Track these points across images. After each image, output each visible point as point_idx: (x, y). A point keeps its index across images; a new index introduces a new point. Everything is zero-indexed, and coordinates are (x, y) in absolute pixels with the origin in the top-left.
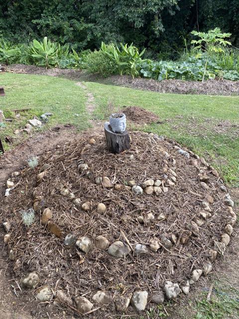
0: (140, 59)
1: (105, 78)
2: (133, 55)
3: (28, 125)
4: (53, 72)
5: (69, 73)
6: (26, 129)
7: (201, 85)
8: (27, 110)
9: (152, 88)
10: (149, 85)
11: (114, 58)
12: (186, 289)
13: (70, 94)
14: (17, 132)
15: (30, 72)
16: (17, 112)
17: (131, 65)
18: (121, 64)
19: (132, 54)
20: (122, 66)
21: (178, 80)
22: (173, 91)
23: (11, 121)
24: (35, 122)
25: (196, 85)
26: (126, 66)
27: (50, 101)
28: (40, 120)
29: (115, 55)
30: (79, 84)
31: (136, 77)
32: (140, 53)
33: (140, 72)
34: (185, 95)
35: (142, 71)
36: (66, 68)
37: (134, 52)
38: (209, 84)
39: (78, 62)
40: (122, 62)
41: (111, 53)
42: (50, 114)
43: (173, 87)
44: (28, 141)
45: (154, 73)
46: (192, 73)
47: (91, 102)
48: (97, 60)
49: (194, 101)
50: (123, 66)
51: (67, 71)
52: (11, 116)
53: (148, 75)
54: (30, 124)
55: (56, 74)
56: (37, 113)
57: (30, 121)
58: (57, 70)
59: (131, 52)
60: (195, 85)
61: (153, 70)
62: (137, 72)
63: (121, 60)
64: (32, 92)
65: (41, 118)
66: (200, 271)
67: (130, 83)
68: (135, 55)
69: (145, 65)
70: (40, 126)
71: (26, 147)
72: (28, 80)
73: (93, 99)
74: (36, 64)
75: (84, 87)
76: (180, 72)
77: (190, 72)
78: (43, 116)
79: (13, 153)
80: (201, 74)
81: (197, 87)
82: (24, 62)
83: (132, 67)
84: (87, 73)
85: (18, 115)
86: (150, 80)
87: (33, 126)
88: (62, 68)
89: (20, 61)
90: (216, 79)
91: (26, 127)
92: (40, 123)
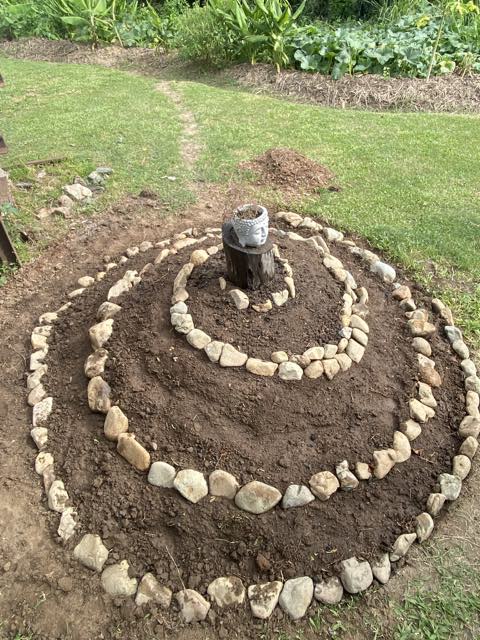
0: (294, 25)
1: (219, 69)
2: (277, 17)
3: (64, 197)
4: (108, 56)
5: (142, 59)
6: (60, 209)
7: (423, 87)
8: (59, 162)
9: (318, 95)
10: (313, 88)
11: (238, 25)
12: (384, 573)
13: (148, 117)
14: (43, 214)
15: (60, 55)
16: (39, 165)
17: (274, 41)
18: (253, 39)
19: (275, 16)
20: (254, 44)
21: (374, 76)
22: (363, 102)
23: (28, 188)
24: (79, 190)
25: (412, 89)
26: (264, 42)
27: (105, 136)
28: (88, 186)
29: (238, 17)
30: (163, 87)
31: (285, 68)
32: (293, 12)
33: (292, 57)
34: (389, 115)
35: (298, 55)
36: (134, 46)
37: (280, 10)
38: (441, 85)
39: (160, 33)
40: (252, 33)
41: (229, 12)
42: (107, 169)
43: (363, 93)
44: (67, 238)
45: (323, 61)
46: (405, 59)
47: (191, 137)
48: (200, 29)
49: (407, 132)
50: (256, 44)
51: (137, 53)
52: (28, 177)
53: (310, 64)
54: (69, 195)
55: (114, 60)
56: (80, 167)
57: (68, 188)
58: (117, 51)
59: (273, 10)
60: (410, 87)
61: (322, 53)
62: (286, 59)
63: (252, 29)
64: (67, 110)
65: (90, 179)
66: (412, 537)
67: (271, 82)
68: (283, 17)
69: (304, 40)
70: (89, 200)
71: (65, 252)
72: (56, 80)
73: (196, 128)
74: (69, 37)
75: (175, 97)
76: (378, 56)
77: (402, 57)
78: (94, 175)
79: (38, 267)
80: (424, 62)
81: (415, 91)
82: (44, 33)
83: (277, 45)
84: (182, 59)
85: (42, 174)
86: (315, 77)
87: (74, 199)
88: (127, 47)
89: (38, 30)
90: (457, 73)
91: (60, 204)
92: (87, 191)
